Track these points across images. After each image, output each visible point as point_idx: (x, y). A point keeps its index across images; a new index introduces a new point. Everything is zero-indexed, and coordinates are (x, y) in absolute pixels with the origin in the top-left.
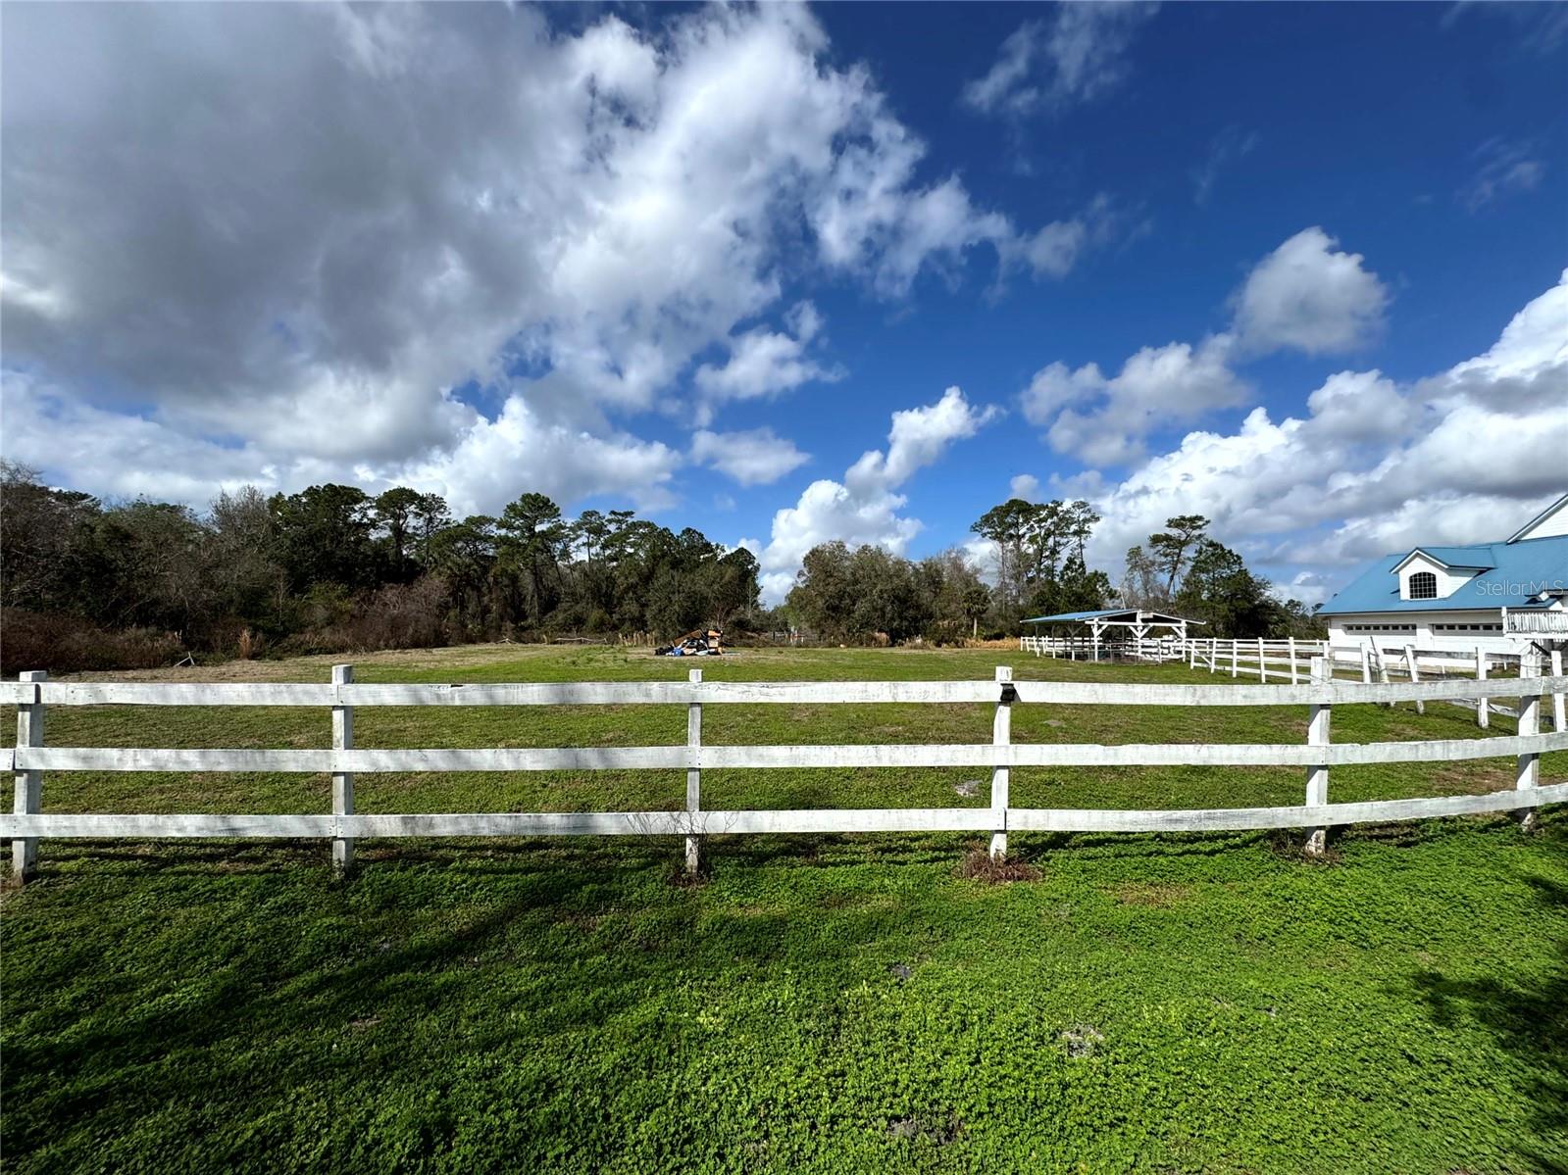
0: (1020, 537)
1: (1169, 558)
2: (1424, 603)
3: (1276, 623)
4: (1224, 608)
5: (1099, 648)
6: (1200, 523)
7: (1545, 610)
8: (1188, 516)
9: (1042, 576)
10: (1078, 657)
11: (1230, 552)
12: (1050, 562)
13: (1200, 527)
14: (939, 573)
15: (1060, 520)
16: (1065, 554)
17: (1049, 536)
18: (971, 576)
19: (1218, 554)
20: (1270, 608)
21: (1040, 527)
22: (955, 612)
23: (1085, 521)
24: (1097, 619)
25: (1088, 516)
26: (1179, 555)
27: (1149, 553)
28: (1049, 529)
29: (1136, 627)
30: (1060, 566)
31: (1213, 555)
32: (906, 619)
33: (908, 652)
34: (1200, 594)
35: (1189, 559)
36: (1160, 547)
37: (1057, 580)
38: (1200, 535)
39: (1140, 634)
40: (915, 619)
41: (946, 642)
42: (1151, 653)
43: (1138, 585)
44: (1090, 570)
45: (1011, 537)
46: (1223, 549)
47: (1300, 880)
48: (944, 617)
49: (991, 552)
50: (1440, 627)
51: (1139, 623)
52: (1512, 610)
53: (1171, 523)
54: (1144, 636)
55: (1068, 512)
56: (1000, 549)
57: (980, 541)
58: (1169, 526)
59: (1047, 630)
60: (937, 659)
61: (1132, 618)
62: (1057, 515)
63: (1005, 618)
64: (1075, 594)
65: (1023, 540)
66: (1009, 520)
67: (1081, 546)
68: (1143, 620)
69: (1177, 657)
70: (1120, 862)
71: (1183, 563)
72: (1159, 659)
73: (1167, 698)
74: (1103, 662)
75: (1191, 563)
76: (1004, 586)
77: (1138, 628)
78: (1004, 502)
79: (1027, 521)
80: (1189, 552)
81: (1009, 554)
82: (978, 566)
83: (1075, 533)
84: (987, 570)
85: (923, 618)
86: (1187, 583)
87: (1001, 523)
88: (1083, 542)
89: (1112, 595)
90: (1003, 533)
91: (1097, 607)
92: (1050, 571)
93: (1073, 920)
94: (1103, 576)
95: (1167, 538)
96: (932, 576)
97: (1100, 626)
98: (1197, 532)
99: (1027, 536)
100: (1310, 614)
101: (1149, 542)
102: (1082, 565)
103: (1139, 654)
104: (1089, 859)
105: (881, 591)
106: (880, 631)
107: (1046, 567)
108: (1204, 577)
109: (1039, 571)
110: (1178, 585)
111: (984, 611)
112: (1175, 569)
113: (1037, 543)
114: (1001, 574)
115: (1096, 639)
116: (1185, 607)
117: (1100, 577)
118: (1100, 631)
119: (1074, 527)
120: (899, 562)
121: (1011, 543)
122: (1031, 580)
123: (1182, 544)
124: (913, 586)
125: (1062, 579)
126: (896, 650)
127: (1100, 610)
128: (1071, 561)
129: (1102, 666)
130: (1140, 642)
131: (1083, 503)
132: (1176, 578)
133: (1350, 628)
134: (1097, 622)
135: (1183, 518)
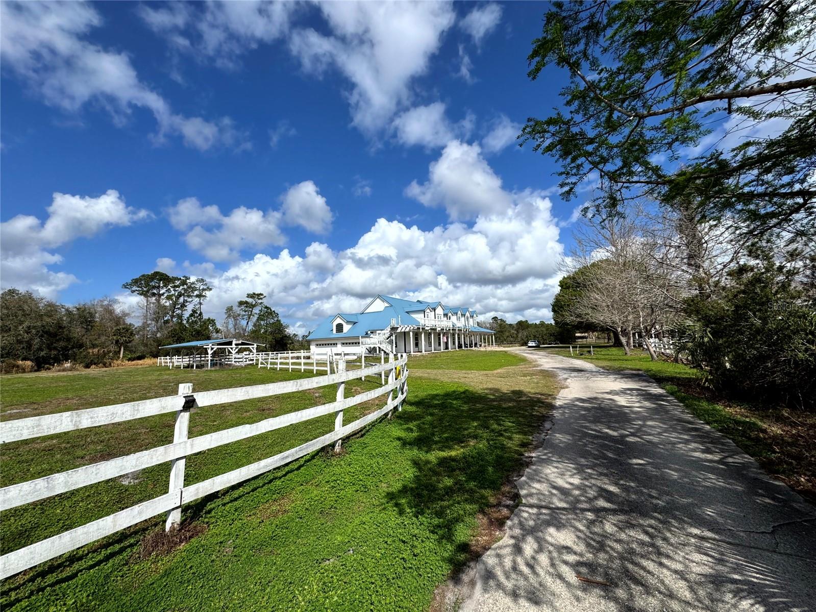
0: (160, 295)
1: (247, 313)
2: (340, 335)
3: (290, 344)
4: (270, 338)
5: (211, 360)
6: (262, 297)
7: (369, 337)
8: (256, 293)
9: (174, 320)
10: (197, 367)
11: (274, 311)
12: (180, 311)
13: (261, 299)
14: (92, 315)
15: (188, 287)
16: (190, 308)
17: (180, 296)
18: (120, 318)
19: (268, 313)
20: (288, 337)
21: (175, 290)
22: (104, 343)
23: (204, 290)
24: (211, 345)
25: (205, 287)
26: (252, 311)
27: (237, 310)
28: (180, 292)
29: (232, 348)
30: (186, 314)
31: (267, 312)
32: (55, 348)
33: (55, 374)
34: (260, 331)
35: (256, 314)
36: (243, 307)
37: (185, 322)
38: (261, 303)
39: (234, 352)
40: (65, 349)
41: (95, 364)
42: (239, 362)
43: (231, 326)
44: (205, 317)
45: (154, 294)
46: (271, 310)
47: (338, 468)
48: (94, 346)
49: (138, 303)
50: (343, 344)
51: (234, 346)
52: (362, 337)
53: (249, 296)
54: (236, 353)
55: (193, 283)
56: (145, 302)
57: (131, 295)
58: (248, 297)
59: (178, 352)
60: (87, 378)
61: (230, 343)
62: (187, 285)
63: (146, 345)
64: (195, 330)
65: (162, 297)
66: (153, 284)
67: (200, 304)
68: (236, 345)
69: (251, 362)
70: (256, 493)
71: (253, 316)
72: (243, 364)
73: (285, 389)
74: (213, 369)
75: (256, 316)
76: (145, 326)
77: (233, 349)
78: (151, 272)
79: (166, 286)
80: (256, 310)
81: (152, 305)
82: (127, 312)
83: (197, 296)
84: (133, 315)
85: (73, 347)
86: (255, 325)
87: (147, 285)
88: (201, 301)
89: (217, 331)
90: (148, 291)
91: (208, 338)
92: (180, 317)
93: (237, 551)
94: (213, 321)
95: (246, 303)
96: (85, 317)
97: (212, 349)
98: (260, 301)
99: (166, 295)
100: (301, 339)
101: (237, 304)
102: (201, 314)
103: (233, 363)
104: (236, 499)
105: (29, 327)
106: (24, 359)
107: (178, 315)
108: (262, 323)
109: (172, 317)
110: (250, 327)
111: (130, 342)
112: (249, 318)
113: (172, 300)
114: (146, 317)
115: (209, 356)
116: (254, 337)
117: (212, 321)
118: (212, 351)
119: (196, 293)
120: (50, 305)
121: (154, 298)
122: (167, 322)
123: (253, 306)
124: (65, 324)
125: (188, 322)
126: (43, 374)
127: (210, 339)
128: (194, 312)
129: (212, 371)
130: (234, 356)
131: (202, 280)
132: (249, 323)
133: (317, 345)
134: (210, 346)
135: (254, 294)
